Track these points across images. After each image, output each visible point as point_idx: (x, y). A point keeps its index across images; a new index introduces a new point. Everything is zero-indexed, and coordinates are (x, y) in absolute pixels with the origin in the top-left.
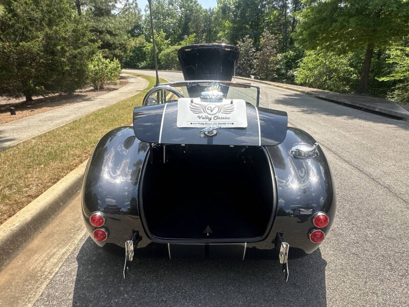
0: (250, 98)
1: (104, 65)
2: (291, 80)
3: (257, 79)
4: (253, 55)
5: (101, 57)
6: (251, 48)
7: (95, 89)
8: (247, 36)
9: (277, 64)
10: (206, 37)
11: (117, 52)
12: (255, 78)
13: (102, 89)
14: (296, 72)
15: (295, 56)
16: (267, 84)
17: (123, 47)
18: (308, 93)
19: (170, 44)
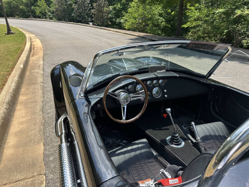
2: (120, 26)
3: (95, 25)
9: (109, 14)
12: (93, 24)
14: (122, 20)
15: (122, 9)
16: (107, 30)
18: (143, 37)
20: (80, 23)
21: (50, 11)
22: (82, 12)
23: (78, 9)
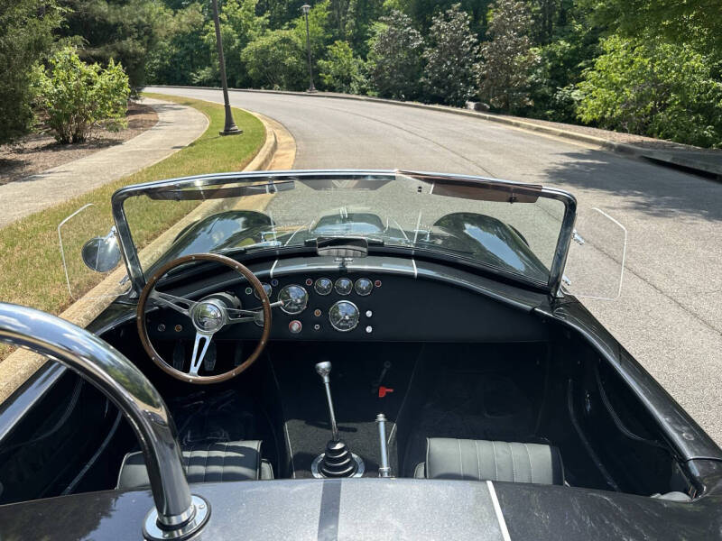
0: (473, 167)
1: (84, 78)
3: (484, 110)
4: (472, 50)
5: (75, 57)
6: (467, 34)
7: (62, 144)
8: (455, 6)
9: (529, 73)
10: (357, 8)
11: (129, 44)
12: (477, 109)
13: (78, 141)
14: (577, 92)
15: (573, 53)
16: (510, 123)
17: (146, 32)
18: (621, 149)
19: (268, 27)
20: (440, 104)
21: (364, 72)
22: (450, 72)
23: (439, 63)
